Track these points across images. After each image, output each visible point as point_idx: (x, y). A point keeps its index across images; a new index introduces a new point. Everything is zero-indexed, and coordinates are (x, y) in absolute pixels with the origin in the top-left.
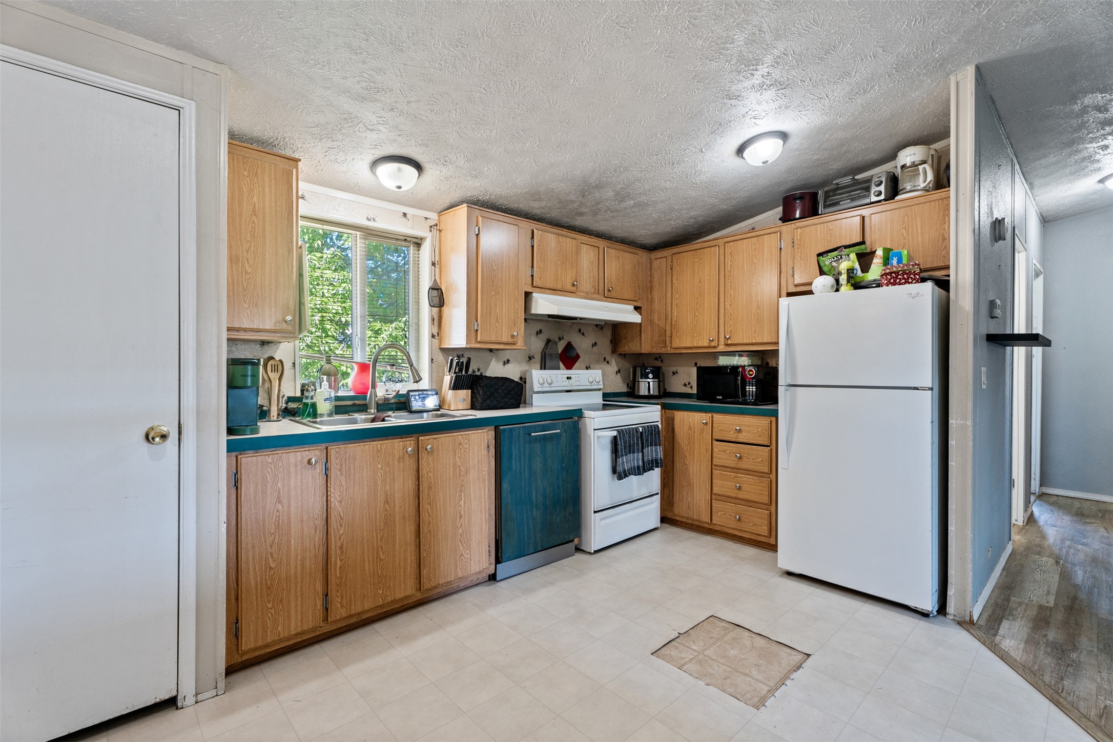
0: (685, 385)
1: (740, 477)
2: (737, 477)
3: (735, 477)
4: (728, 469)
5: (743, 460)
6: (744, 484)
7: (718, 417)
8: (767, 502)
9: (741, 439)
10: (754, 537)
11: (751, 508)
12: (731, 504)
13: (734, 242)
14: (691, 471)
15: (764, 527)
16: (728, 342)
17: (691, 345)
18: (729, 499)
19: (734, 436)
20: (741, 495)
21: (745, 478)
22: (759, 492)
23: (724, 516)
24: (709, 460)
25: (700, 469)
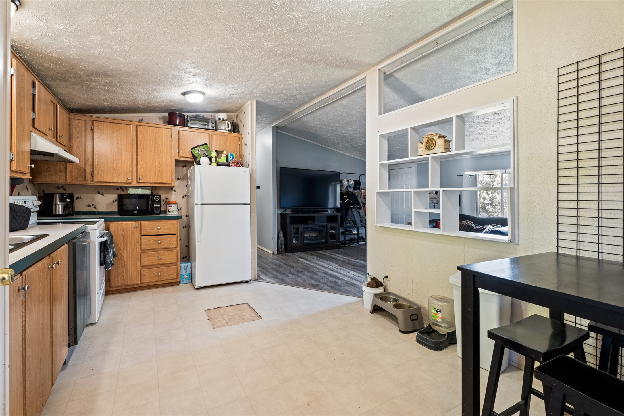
0: (89, 206)
1: (160, 253)
2: (158, 253)
3: (157, 254)
4: (151, 250)
5: (162, 244)
6: (162, 256)
7: (144, 223)
8: (176, 261)
9: (160, 233)
10: (167, 282)
11: (167, 267)
12: (154, 269)
13: (143, 127)
14: (125, 257)
15: (174, 274)
16: (140, 181)
17: (111, 181)
18: (152, 266)
19: (156, 232)
20: (161, 262)
21: (163, 253)
22: (171, 258)
23: (149, 277)
24: (139, 248)
25: (132, 254)
